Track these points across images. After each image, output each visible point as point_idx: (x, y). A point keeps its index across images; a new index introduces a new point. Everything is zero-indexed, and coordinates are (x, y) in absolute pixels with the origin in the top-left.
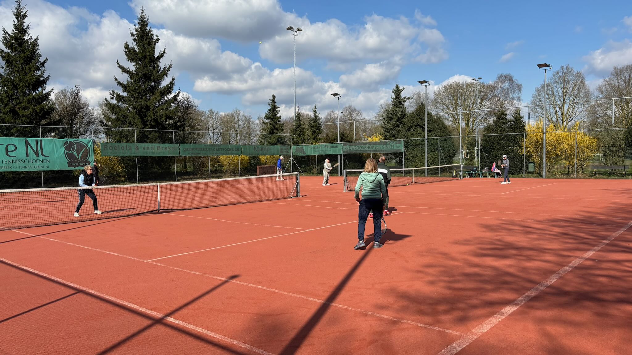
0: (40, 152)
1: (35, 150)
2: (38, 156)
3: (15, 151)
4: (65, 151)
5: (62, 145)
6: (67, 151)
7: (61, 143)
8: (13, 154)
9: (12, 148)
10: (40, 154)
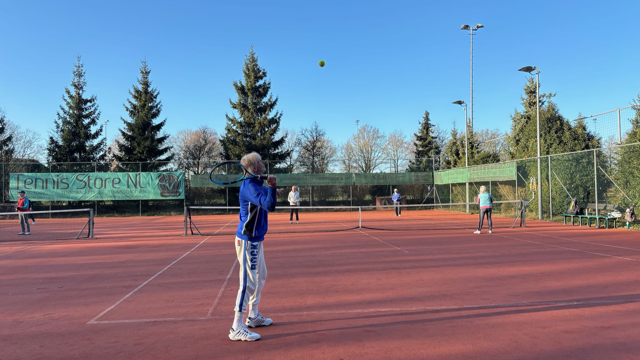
0: (138, 184)
1: (134, 182)
2: (137, 188)
3: (120, 184)
4: (158, 183)
5: (157, 177)
6: (160, 183)
7: (156, 176)
8: (117, 186)
9: (117, 180)
10: (138, 186)
